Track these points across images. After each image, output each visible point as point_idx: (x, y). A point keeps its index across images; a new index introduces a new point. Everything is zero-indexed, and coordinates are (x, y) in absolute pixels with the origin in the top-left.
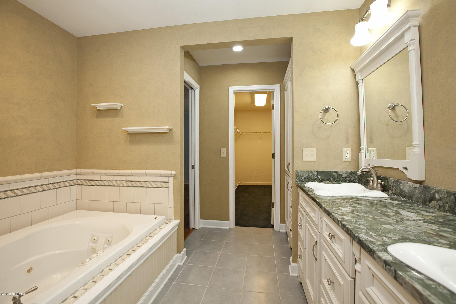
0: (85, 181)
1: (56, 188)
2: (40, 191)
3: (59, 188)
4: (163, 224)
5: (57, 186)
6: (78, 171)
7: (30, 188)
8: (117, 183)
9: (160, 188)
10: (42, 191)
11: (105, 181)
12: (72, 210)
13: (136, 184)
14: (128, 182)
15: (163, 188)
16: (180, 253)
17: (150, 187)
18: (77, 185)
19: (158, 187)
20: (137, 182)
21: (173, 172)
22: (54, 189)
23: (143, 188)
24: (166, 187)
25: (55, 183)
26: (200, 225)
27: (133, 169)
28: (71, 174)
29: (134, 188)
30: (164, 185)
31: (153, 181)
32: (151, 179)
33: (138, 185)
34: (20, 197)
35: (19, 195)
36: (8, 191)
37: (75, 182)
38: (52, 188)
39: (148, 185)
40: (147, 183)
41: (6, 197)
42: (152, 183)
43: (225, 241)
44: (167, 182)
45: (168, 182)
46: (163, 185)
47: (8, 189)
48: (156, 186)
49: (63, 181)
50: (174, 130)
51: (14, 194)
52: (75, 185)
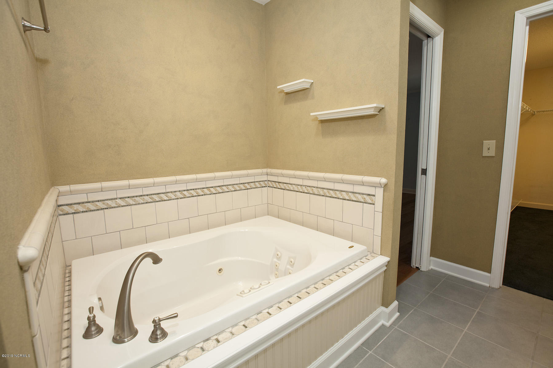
0: (275, 183)
1: (247, 189)
2: (232, 191)
3: (250, 189)
4: (361, 259)
5: (248, 187)
6: (269, 170)
7: (223, 187)
8: (307, 189)
9: (362, 204)
10: (234, 191)
11: (294, 185)
12: (263, 215)
13: (329, 193)
14: (319, 189)
15: (366, 203)
16: (387, 307)
17: (348, 200)
18: (269, 187)
19: (358, 202)
20: (330, 191)
21: (384, 181)
22: (245, 189)
23: (337, 199)
24: (371, 202)
25: (246, 183)
26: (430, 265)
27: (326, 172)
28: (262, 174)
29: (326, 198)
30: (368, 199)
31: (352, 191)
32: (349, 188)
33: (332, 195)
34: (214, 195)
35: (214, 194)
36: (204, 188)
37: (267, 184)
38: (243, 189)
39: (345, 196)
40: (343, 193)
41: (203, 194)
42: (350, 194)
43: (477, 310)
44: (372, 195)
45: (374, 196)
46: (366, 199)
47: (205, 187)
48: (355, 199)
49: (254, 181)
50: (387, 109)
51: (210, 192)
52: (266, 186)
